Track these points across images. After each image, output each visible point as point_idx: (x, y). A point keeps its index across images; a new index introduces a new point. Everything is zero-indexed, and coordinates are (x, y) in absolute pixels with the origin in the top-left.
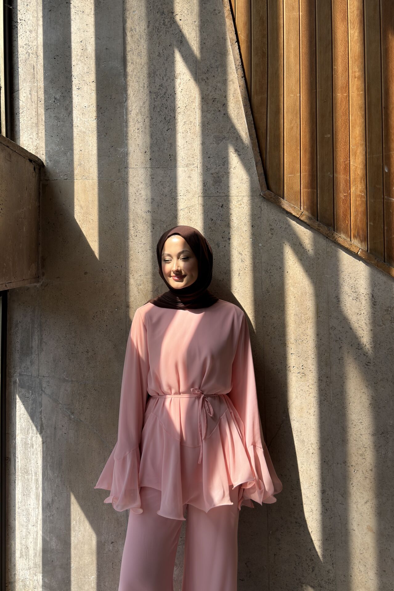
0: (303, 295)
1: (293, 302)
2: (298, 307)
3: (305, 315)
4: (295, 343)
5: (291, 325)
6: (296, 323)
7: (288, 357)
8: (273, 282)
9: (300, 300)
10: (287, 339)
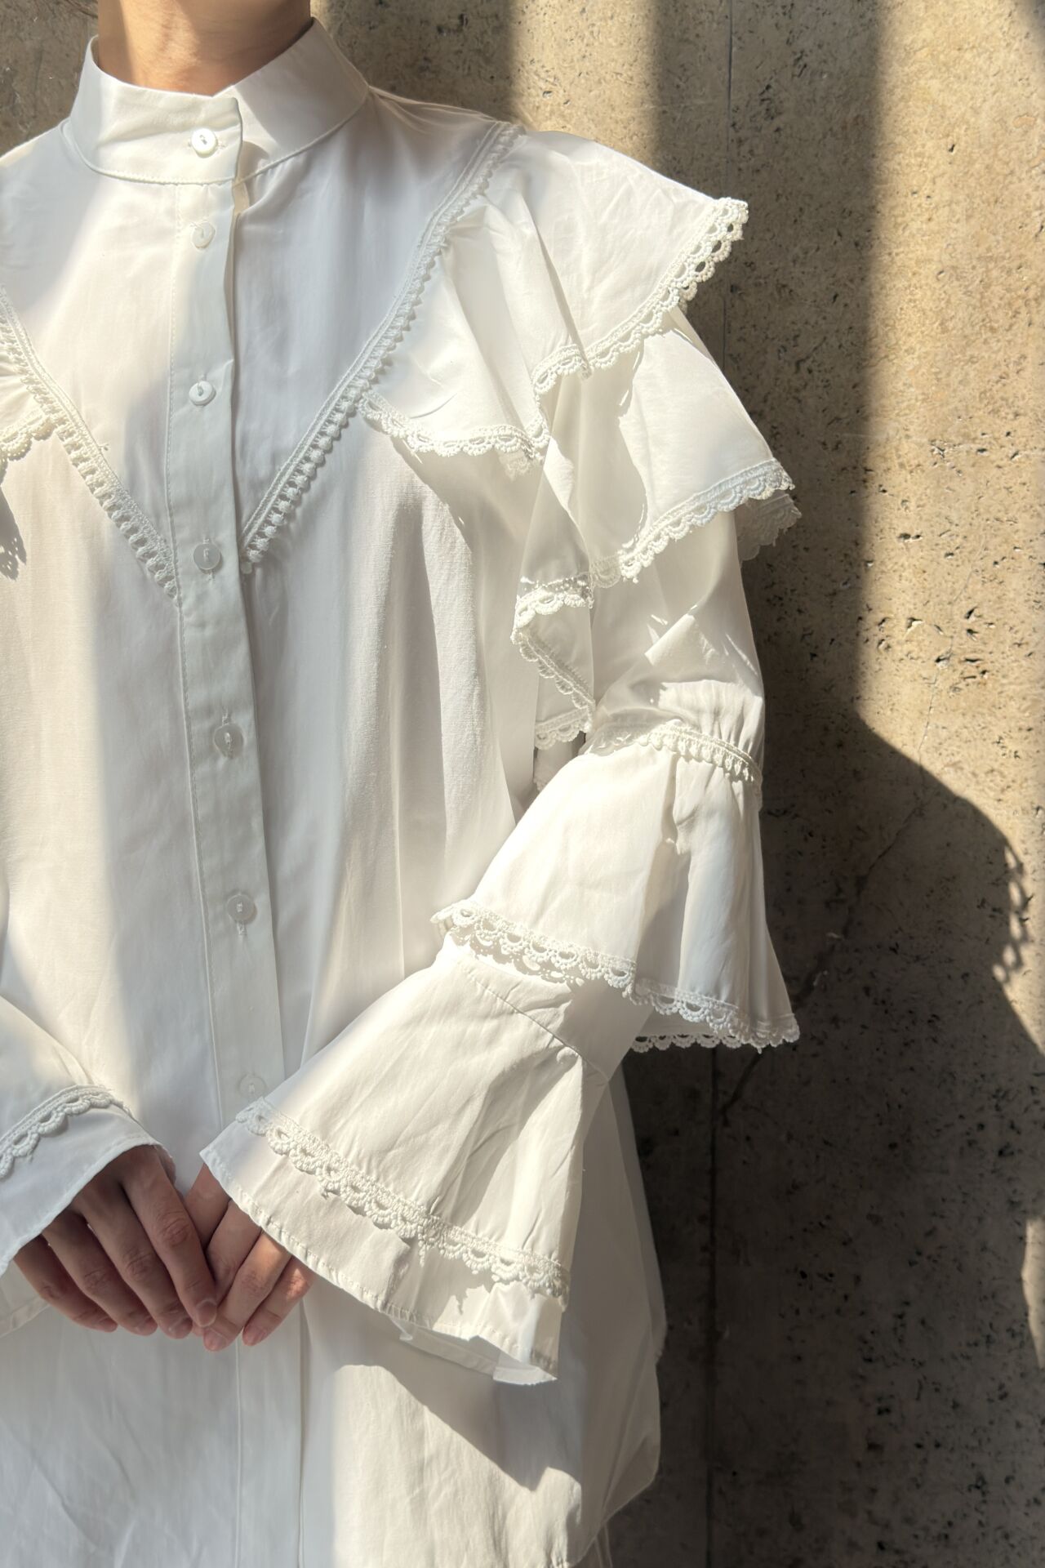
0: (1007, 131)
1: (934, 183)
2: (969, 217)
3: (1009, 272)
4: (927, 465)
5: (913, 341)
6: (945, 330)
7: (879, 556)
8: (806, 43)
9: (987, 167)
10: (881, 438)
